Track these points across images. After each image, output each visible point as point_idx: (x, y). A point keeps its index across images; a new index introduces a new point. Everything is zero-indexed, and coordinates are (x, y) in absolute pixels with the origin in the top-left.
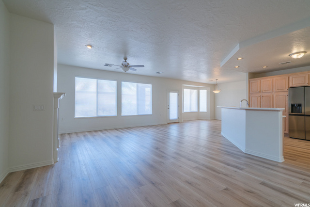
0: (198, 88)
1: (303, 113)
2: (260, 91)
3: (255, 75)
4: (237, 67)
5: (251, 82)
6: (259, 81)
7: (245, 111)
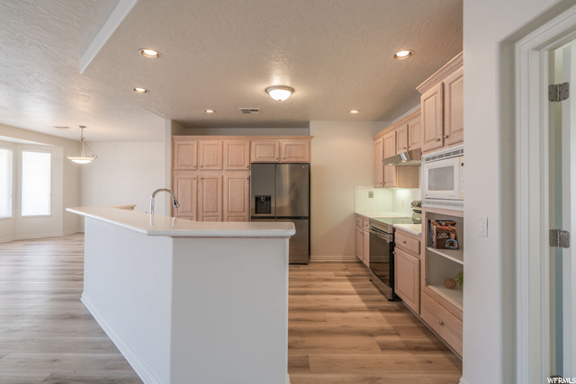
0: (16, 144)
1: (273, 214)
2: (197, 166)
3: (185, 128)
4: (140, 90)
5: (176, 143)
6: (195, 143)
7: (172, 239)
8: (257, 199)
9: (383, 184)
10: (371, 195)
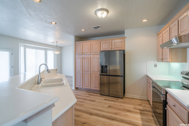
0: (46, 49)
1: (108, 74)
2: (82, 53)
5: (76, 45)
6: (82, 44)
8: (102, 67)
9: (162, 60)
10: (156, 66)
